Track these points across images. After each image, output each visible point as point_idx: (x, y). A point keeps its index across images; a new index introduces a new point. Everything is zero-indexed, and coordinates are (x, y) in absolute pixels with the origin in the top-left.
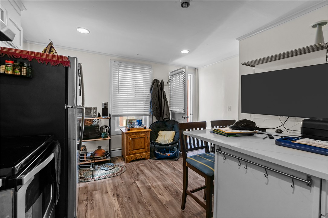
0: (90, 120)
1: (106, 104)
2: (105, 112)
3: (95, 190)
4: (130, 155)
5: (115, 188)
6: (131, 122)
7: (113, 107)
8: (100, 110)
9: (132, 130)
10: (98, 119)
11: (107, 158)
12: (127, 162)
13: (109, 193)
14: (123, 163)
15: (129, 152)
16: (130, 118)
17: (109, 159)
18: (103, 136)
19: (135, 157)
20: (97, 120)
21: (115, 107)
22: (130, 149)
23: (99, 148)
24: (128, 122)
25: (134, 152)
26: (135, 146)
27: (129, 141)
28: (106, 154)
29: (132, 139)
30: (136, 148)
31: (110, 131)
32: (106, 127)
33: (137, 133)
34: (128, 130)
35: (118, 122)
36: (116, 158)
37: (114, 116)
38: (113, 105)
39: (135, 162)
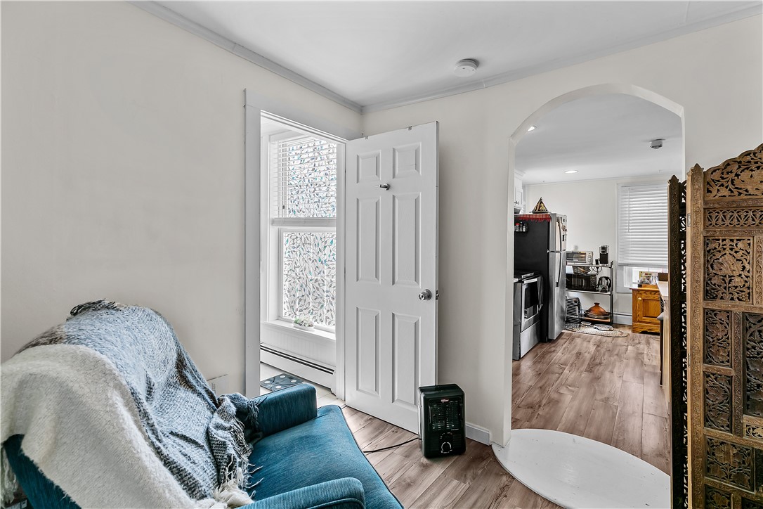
0: (584, 267)
1: (604, 248)
2: (604, 258)
3: (579, 337)
4: (639, 321)
5: (600, 342)
6: (648, 276)
8: (597, 256)
9: (645, 287)
10: (598, 268)
11: (606, 318)
12: (634, 332)
13: (591, 343)
14: (630, 332)
15: (638, 318)
16: (645, 270)
17: (609, 321)
18: (600, 288)
19: (649, 327)
20: (596, 269)
21: (623, 252)
22: (640, 313)
23: (597, 304)
24: (644, 275)
25: (648, 320)
26: (648, 310)
27: (638, 302)
28: (605, 314)
29: (643, 300)
30: (651, 315)
31: (610, 285)
32: (607, 278)
33: (653, 293)
34: (640, 286)
35: (630, 275)
36: (623, 326)
37: (622, 265)
38: (620, 250)
39: (649, 336)
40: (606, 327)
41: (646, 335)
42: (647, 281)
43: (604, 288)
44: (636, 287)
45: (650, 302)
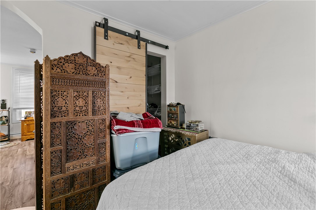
1: (3, 101)
2: (4, 106)
4: (25, 135)
7: (15, 102)
9: (28, 118)
11: (6, 138)
12: (22, 141)
14: (20, 142)
15: (25, 134)
16: (29, 110)
17: (7, 139)
19: (30, 137)
21: (16, 102)
22: (25, 131)
24: (28, 113)
25: (29, 133)
26: (30, 129)
27: (25, 126)
28: (4, 136)
29: (27, 125)
30: (31, 131)
31: (8, 120)
32: (6, 117)
34: (25, 118)
35: (20, 113)
36: (16, 140)
37: (15, 109)
38: (14, 101)
39: (30, 141)
40: (5, 143)
41: (28, 141)
42: (29, 116)
43: (4, 122)
44: (23, 119)
45: (30, 125)
